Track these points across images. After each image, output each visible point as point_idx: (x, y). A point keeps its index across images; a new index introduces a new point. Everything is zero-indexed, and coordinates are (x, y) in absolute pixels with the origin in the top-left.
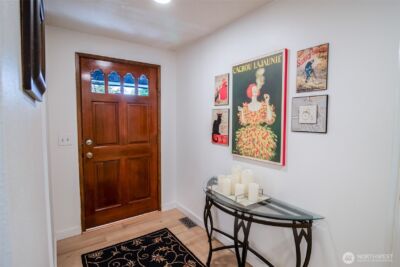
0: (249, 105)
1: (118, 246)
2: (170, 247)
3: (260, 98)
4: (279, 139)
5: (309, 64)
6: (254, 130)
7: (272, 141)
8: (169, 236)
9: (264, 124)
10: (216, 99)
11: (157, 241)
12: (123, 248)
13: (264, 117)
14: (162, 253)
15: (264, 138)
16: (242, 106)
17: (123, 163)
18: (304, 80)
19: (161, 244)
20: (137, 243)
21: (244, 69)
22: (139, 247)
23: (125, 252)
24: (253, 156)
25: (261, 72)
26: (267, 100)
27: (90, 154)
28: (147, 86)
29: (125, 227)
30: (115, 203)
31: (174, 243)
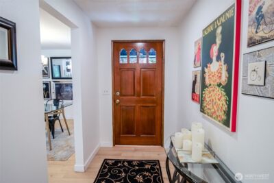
0: (211, 65)
1: (124, 161)
2: (152, 174)
3: (218, 58)
4: (230, 101)
5: (260, 8)
6: (214, 91)
7: (225, 103)
8: (157, 167)
9: (219, 85)
10: (195, 61)
11: (147, 167)
12: (126, 164)
13: (220, 77)
14: (144, 176)
15: (219, 99)
16: (207, 67)
17: (137, 108)
18: (254, 31)
19: (148, 170)
20: (135, 163)
21: (209, 30)
22: (134, 166)
23: (124, 166)
24: (211, 116)
25: (219, 30)
26: (223, 59)
27: (118, 101)
28: (155, 56)
29: (136, 150)
30: (132, 134)
31: (156, 173)
